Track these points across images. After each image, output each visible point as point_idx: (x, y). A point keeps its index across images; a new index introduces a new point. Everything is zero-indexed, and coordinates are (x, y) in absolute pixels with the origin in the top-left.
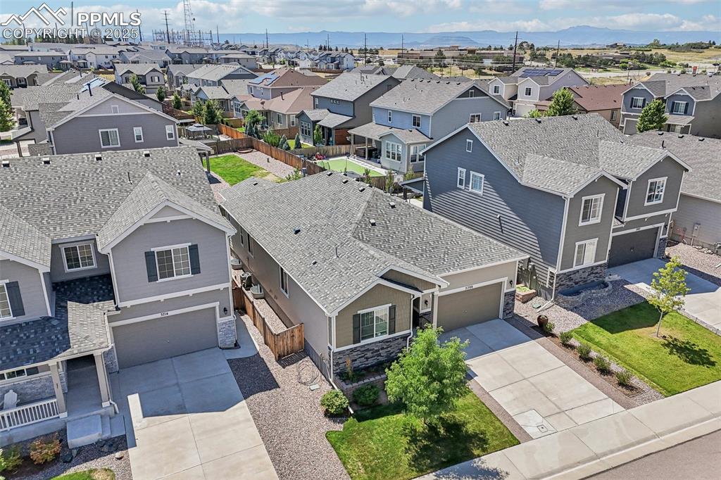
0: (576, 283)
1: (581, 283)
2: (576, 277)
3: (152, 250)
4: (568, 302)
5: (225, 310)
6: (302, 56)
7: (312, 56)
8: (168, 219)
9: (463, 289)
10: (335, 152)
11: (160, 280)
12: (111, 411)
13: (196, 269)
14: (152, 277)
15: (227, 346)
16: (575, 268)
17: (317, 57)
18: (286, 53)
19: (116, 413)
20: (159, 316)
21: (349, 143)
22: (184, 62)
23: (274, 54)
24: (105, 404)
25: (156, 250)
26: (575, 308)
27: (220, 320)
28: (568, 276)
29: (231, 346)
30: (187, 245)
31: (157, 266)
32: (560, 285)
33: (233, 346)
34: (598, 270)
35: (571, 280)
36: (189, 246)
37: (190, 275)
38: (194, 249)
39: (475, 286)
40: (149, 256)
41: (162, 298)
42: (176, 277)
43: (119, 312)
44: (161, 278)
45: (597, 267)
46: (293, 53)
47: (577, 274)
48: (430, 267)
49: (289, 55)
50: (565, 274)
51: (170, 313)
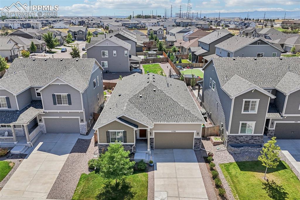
0: (241, 142)
1: (244, 143)
2: (241, 139)
3: (55, 94)
4: (231, 150)
5: (82, 120)
6: (232, 23)
7: (236, 23)
8: (60, 84)
9: (171, 131)
10: (196, 66)
11: (57, 105)
12: (30, 146)
13: (70, 103)
14: (55, 103)
15: (83, 134)
16: (240, 134)
17: (238, 23)
18: (225, 21)
19: (32, 146)
20: (58, 117)
21: (202, 62)
22: (180, 26)
23: (220, 22)
24: (28, 143)
25: (56, 94)
26: (235, 154)
27: (80, 124)
28: (235, 137)
29: (84, 134)
30: (66, 94)
31: (57, 100)
32: (230, 141)
33: (86, 134)
34: (257, 138)
35: (237, 139)
36: (67, 95)
37: (68, 105)
38: (69, 96)
39: (176, 131)
40: (54, 95)
41: (59, 111)
42: (63, 105)
43: (44, 113)
44: (58, 104)
45: (256, 136)
46: (228, 21)
47: (241, 137)
48: (153, 118)
49: (226, 22)
50: (233, 136)
51: (63, 117)
